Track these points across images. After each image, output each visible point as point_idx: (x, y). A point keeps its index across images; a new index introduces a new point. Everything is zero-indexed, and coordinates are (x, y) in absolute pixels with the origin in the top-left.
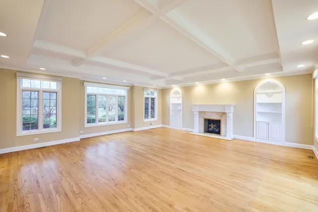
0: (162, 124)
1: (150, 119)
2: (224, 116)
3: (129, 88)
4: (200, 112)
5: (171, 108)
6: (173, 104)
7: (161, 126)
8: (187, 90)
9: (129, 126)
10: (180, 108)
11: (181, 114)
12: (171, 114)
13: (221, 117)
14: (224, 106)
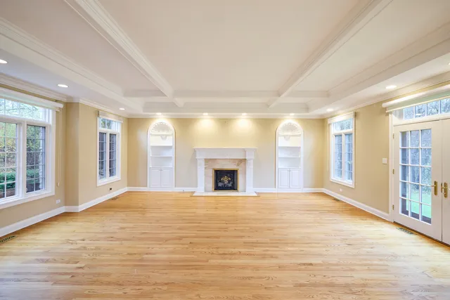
0: (128, 186)
1: (108, 180)
2: (242, 164)
3: (61, 106)
4: (207, 161)
5: (150, 154)
6: (153, 147)
7: (126, 189)
8: (184, 124)
9: (58, 201)
10: (171, 153)
11: (171, 164)
12: (150, 165)
13: (238, 165)
14: (244, 151)
